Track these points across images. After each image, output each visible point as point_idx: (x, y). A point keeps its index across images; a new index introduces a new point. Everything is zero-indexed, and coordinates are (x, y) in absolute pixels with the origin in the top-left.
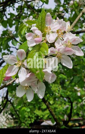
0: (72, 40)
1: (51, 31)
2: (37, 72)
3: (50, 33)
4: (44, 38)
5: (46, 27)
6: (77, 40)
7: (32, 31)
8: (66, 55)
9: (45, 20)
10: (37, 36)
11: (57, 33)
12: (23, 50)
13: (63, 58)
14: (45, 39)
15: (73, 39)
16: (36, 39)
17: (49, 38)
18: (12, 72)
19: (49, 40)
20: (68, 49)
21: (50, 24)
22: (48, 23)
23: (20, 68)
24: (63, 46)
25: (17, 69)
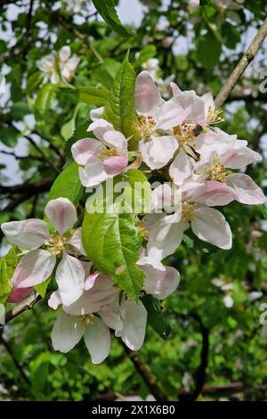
0: (228, 155)
1: (154, 129)
2: (119, 271)
3: (152, 137)
4: (133, 154)
5: (139, 119)
6: (241, 154)
7: (91, 135)
8: (207, 206)
9: (132, 94)
10: (108, 148)
11: (175, 133)
12: (65, 201)
13: (199, 217)
14: (135, 157)
15: (228, 152)
16: (110, 161)
17: (148, 153)
18: (34, 271)
19: (151, 159)
20: (213, 185)
21: (150, 106)
22: (144, 103)
23: (59, 259)
24: (196, 177)
25: (49, 261)
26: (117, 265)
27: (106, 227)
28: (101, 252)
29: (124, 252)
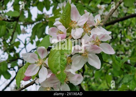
0: (101, 37)
1: (77, 25)
3: (76, 28)
5: (71, 22)
6: (106, 36)
8: (94, 53)
12: (44, 48)
13: (91, 57)
14: (69, 35)
15: (101, 35)
19: (74, 36)
23: (41, 67)
26: (58, 71)
27: (56, 58)
28: (53, 66)
29: (61, 66)
